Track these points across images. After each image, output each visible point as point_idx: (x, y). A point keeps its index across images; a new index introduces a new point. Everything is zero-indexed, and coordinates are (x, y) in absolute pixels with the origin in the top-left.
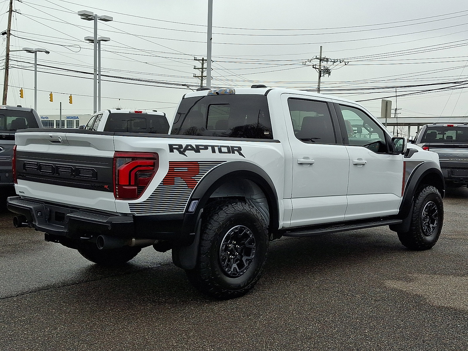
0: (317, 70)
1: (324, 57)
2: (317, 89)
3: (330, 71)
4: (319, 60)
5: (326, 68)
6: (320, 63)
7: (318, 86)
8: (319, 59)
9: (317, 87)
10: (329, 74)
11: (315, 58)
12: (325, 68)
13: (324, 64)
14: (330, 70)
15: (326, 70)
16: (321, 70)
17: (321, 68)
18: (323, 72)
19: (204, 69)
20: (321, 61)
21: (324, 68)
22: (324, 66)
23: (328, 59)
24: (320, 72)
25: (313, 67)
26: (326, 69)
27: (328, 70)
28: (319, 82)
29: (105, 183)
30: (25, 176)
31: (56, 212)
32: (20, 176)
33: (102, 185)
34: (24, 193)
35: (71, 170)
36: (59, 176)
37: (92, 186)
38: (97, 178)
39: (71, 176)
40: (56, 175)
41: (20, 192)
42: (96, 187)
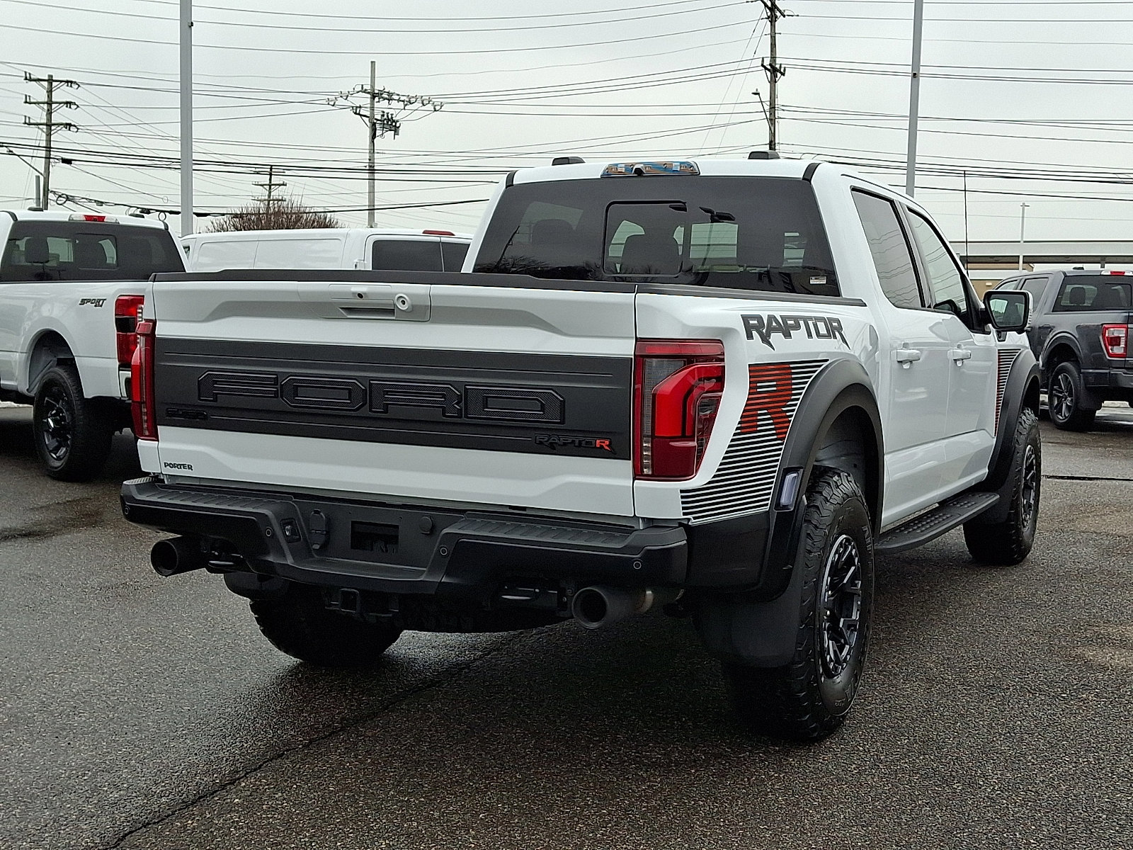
0: (366, 120)
1: (382, 89)
2: (368, 168)
3: (398, 125)
4: (369, 96)
5: (388, 116)
6: (372, 104)
7: (370, 160)
8: (368, 93)
9: (368, 161)
10: (396, 132)
11: (360, 89)
12: (386, 117)
13: (381, 105)
14: (397, 121)
15: (388, 122)
16: (375, 121)
17: (376, 117)
18: (382, 126)
19: (54, 106)
20: (373, 97)
21: (383, 115)
22: (383, 112)
23: (393, 94)
24: (374, 124)
25: (356, 113)
26: (389, 120)
27: (394, 121)
28: (372, 151)
29: (600, 434)
30: (205, 416)
31: (353, 522)
32: (180, 415)
33: (588, 439)
34: (190, 467)
35: (444, 396)
36: (384, 415)
37: (535, 441)
38: (563, 419)
39: (444, 415)
40: (371, 411)
41: (169, 465)
42: (557, 444)
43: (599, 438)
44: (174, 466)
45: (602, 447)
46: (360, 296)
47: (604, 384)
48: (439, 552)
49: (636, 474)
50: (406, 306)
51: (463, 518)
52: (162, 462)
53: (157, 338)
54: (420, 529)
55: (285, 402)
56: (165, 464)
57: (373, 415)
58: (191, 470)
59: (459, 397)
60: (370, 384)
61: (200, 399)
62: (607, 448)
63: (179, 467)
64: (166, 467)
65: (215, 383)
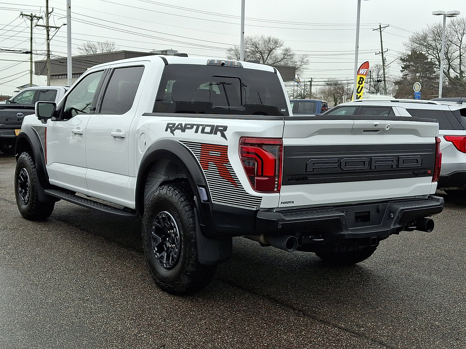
29: (429, 169)
30: (307, 178)
31: (355, 213)
32: (294, 180)
33: (426, 171)
34: (293, 202)
35: (392, 161)
36: (375, 170)
37: (414, 173)
38: (422, 165)
39: (392, 168)
40: (371, 169)
41: (283, 203)
42: (419, 174)
44: (286, 203)
46: (376, 125)
47: (430, 152)
48: (398, 217)
49: (433, 180)
50: (388, 129)
51: (389, 204)
52: (280, 202)
53: (284, 146)
54: (378, 211)
55: (341, 169)
56: (282, 202)
57: (371, 170)
58: (293, 203)
59: (397, 160)
60: (371, 159)
61: (306, 172)
62: (430, 173)
63: (288, 203)
64: (281, 204)
65: (314, 164)
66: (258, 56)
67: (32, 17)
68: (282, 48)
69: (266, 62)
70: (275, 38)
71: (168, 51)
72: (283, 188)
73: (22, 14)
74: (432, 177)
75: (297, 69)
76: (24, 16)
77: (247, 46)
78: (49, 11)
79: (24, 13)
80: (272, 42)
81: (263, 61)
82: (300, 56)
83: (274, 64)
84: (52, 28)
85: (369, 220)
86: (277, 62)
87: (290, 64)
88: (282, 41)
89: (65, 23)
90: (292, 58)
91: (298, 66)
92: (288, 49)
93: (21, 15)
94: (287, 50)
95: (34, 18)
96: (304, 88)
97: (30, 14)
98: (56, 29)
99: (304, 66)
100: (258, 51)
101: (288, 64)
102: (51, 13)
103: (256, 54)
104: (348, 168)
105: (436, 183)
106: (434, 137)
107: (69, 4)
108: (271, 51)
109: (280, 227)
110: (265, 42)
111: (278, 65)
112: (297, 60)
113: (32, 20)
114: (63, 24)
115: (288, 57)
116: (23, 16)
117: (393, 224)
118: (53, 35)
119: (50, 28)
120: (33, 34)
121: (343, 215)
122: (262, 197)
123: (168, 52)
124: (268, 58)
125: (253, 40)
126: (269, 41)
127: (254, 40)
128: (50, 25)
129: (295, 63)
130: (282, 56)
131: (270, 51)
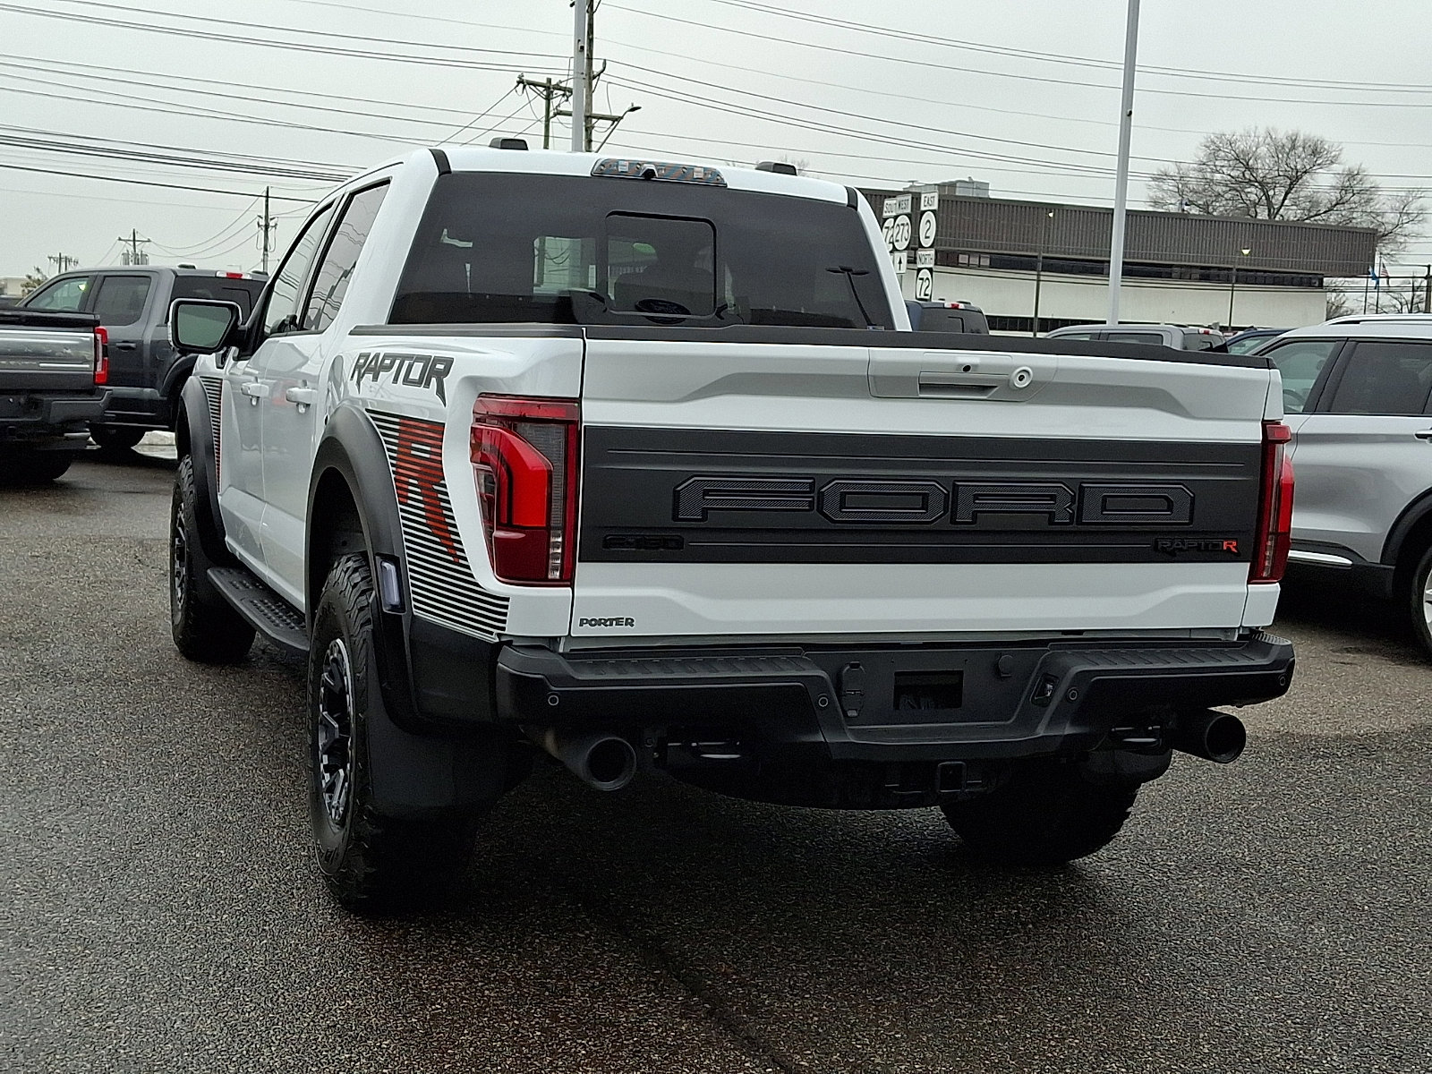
29: (1227, 534)
30: (679, 544)
31: (897, 674)
32: (630, 545)
33: (1215, 541)
34: (630, 622)
35: (1053, 497)
37: (1155, 548)
38: (1191, 519)
39: (1051, 522)
40: (953, 521)
41: (590, 622)
42: (1181, 550)
43: (1226, 539)
44: (599, 622)
45: (1229, 549)
46: (967, 368)
47: (1235, 475)
48: (1066, 697)
49: (1254, 577)
50: (1025, 383)
51: (1048, 651)
52: (576, 620)
53: (585, 426)
54: (997, 671)
55: (826, 516)
56: (582, 620)
57: (954, 527)
58: (632, 625)
59: (1073, 498)
60: (955, 487)
61: (675, 518)
62: (1234, 550)
63: (611, 625)
64: (581, 625)
65: (706, 493)
66: (1253, 197)
67: (549, 89)
68: (1336, 168)
69: (1278, 216)
70: (1312, 135)
71: (958, 185)
72: (583, 570)
73: (522, 82)
74: (1249, 564)
75: (1384, 235)
76: (527, 87)
77: (1217, 163)
78: (594, 69)
79: (527, 77)
80: (1301, 149)
81: (1269, 211)
82: (1395, 193)
83: (1307, 221)
84: (601, 121)
85: (959, 704)
86: (1316, 215)
87: (1361, 221)
88: (1336, 145)
89: (635, 106)
90: (1368, 201)
91: (1390, 227)
92: (1356, 172)
93: (519, 83)
94: (1351, 176)
95: (555, 91)
96: (1413, 299)
97: (545, 81)
98: (610, 122)
99: (1409, 228)
100: (1252, 179)
101: (1354, 221)
102: (599, 75)
103: (1246, 190)
104: (850, 514)
105: (1275, 588)
106: (1257, 420)
107: (579, 41)
108: (1298, 178)
109: (553, 702)
110: (1278, 149)
111: (1319, 222)
112: (1386, 208)
113: (548, 99)
114: (630, 107)
115: (1356, 198)
116: (524, 87)
117: (1045, 721)
118: (602, 141)
119: (594, 120)
120: (550, 139)
121: (822, 678)
122: (507, 600)
123: (957, 189)
124: (1286, 202)
125: (1238, 144)
126: (1293, 147)
127: (1241, 146)
128: (595, 111)
129: (1379, 218)
130: (1334, 196)
131: (1295, 180)
